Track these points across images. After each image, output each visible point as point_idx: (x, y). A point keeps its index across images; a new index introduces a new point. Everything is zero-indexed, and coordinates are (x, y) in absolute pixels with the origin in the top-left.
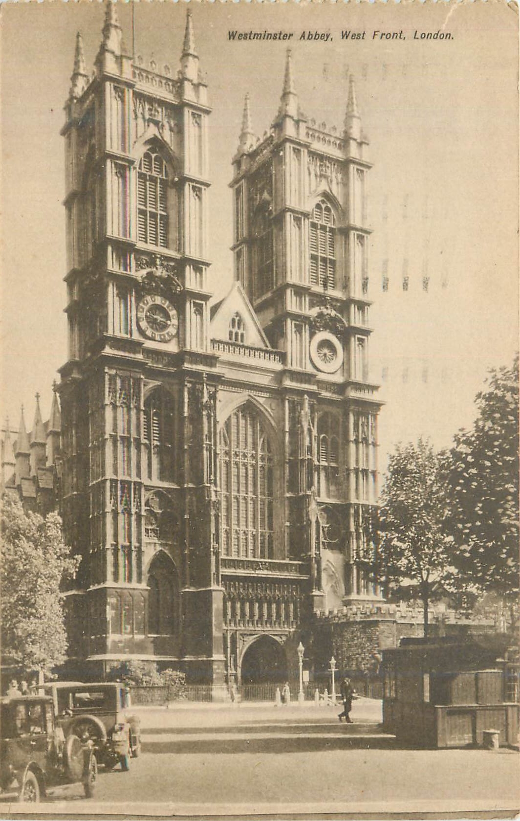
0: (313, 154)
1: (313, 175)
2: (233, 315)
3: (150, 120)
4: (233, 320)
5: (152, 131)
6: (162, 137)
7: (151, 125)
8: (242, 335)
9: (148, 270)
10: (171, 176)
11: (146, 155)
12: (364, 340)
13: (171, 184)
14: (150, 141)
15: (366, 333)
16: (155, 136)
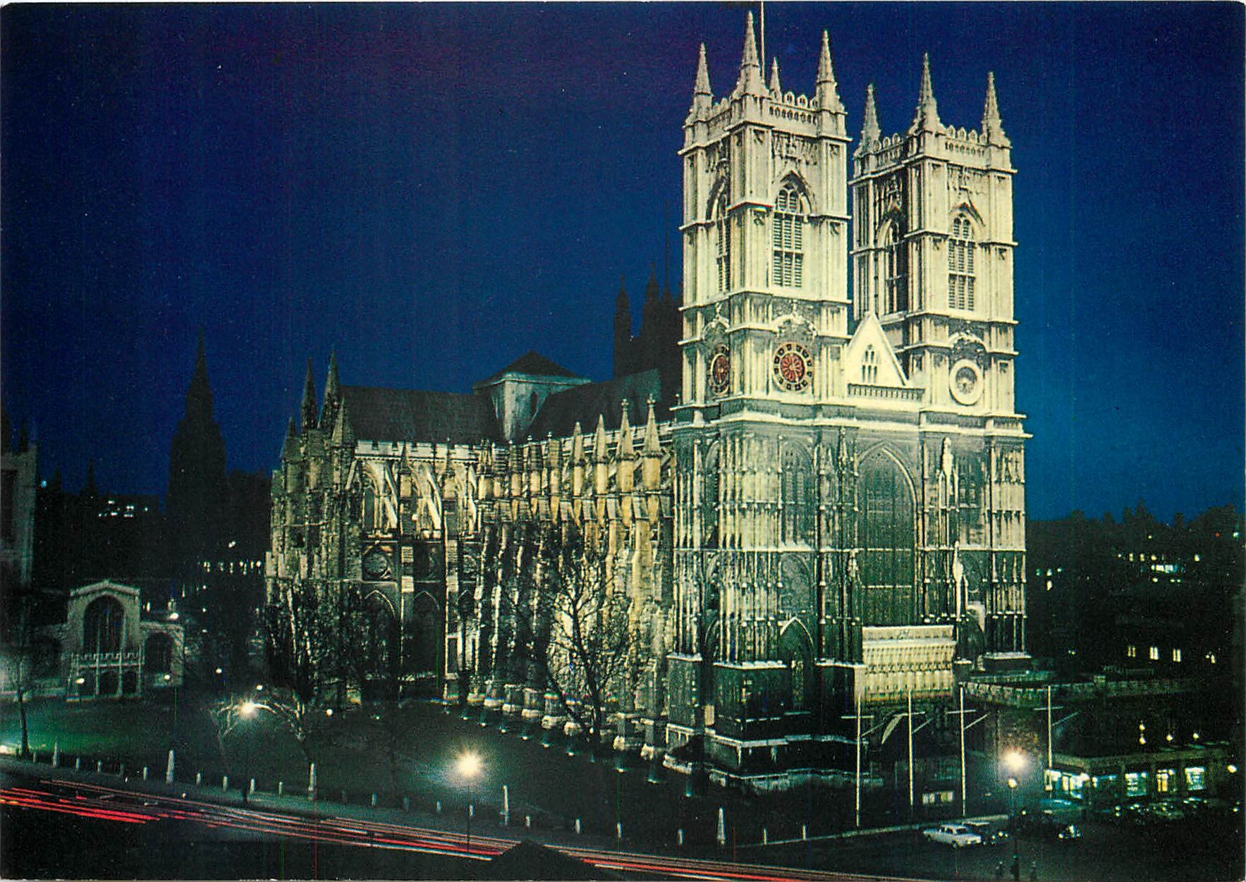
0: (951, 166)
1: (951, 189)
2: (866, 348)
3: (787, 157)
4: (867, 353)
5: (791, 167)
6: (799, 172)
7: (789, 161)
8: (876, 368)
9: (785, 317)
10: (807, 211)
11: (782, 193)
12: (1007, 365)
13: (806, 220)
14: (787, 178)
15: (1009, 357)
16: (792, 172)
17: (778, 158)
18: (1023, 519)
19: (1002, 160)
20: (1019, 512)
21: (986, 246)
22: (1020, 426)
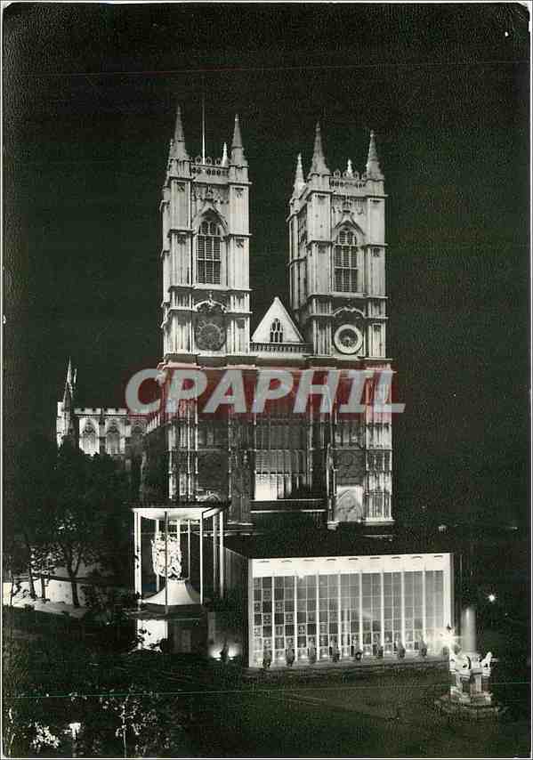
0: (333, 196)
1: (336, 212)
2: (273, 321)
3: (206, 200)
4: (274, 325)
5: (208, 206)
6: (215, 209)
7: (207, 202)
8: (281, 336)
9: (203, 302)
10: (223, 234)
11: (203, 223)
12: (380, 327)
13: (222, 239)
14: (206, 213)
15: (381, 321)
16: (210, 209)
17: (199, 201)
18: (390, 428)
19: (378, 189)
20: (388, 424)
21: (364, 248)
22: (389, 366)
